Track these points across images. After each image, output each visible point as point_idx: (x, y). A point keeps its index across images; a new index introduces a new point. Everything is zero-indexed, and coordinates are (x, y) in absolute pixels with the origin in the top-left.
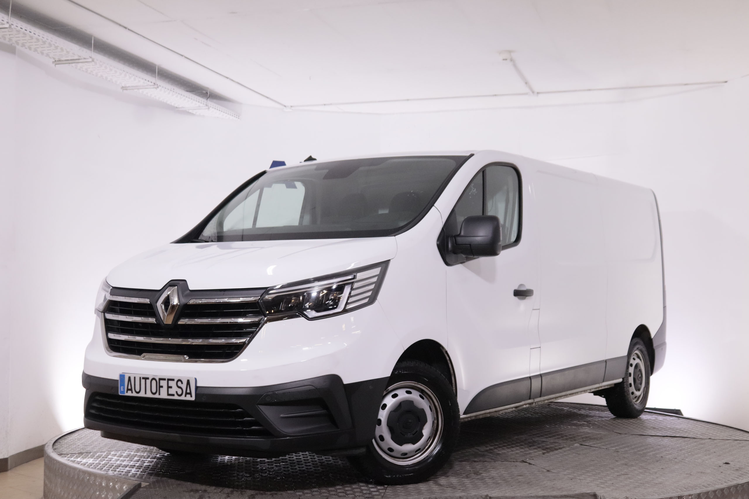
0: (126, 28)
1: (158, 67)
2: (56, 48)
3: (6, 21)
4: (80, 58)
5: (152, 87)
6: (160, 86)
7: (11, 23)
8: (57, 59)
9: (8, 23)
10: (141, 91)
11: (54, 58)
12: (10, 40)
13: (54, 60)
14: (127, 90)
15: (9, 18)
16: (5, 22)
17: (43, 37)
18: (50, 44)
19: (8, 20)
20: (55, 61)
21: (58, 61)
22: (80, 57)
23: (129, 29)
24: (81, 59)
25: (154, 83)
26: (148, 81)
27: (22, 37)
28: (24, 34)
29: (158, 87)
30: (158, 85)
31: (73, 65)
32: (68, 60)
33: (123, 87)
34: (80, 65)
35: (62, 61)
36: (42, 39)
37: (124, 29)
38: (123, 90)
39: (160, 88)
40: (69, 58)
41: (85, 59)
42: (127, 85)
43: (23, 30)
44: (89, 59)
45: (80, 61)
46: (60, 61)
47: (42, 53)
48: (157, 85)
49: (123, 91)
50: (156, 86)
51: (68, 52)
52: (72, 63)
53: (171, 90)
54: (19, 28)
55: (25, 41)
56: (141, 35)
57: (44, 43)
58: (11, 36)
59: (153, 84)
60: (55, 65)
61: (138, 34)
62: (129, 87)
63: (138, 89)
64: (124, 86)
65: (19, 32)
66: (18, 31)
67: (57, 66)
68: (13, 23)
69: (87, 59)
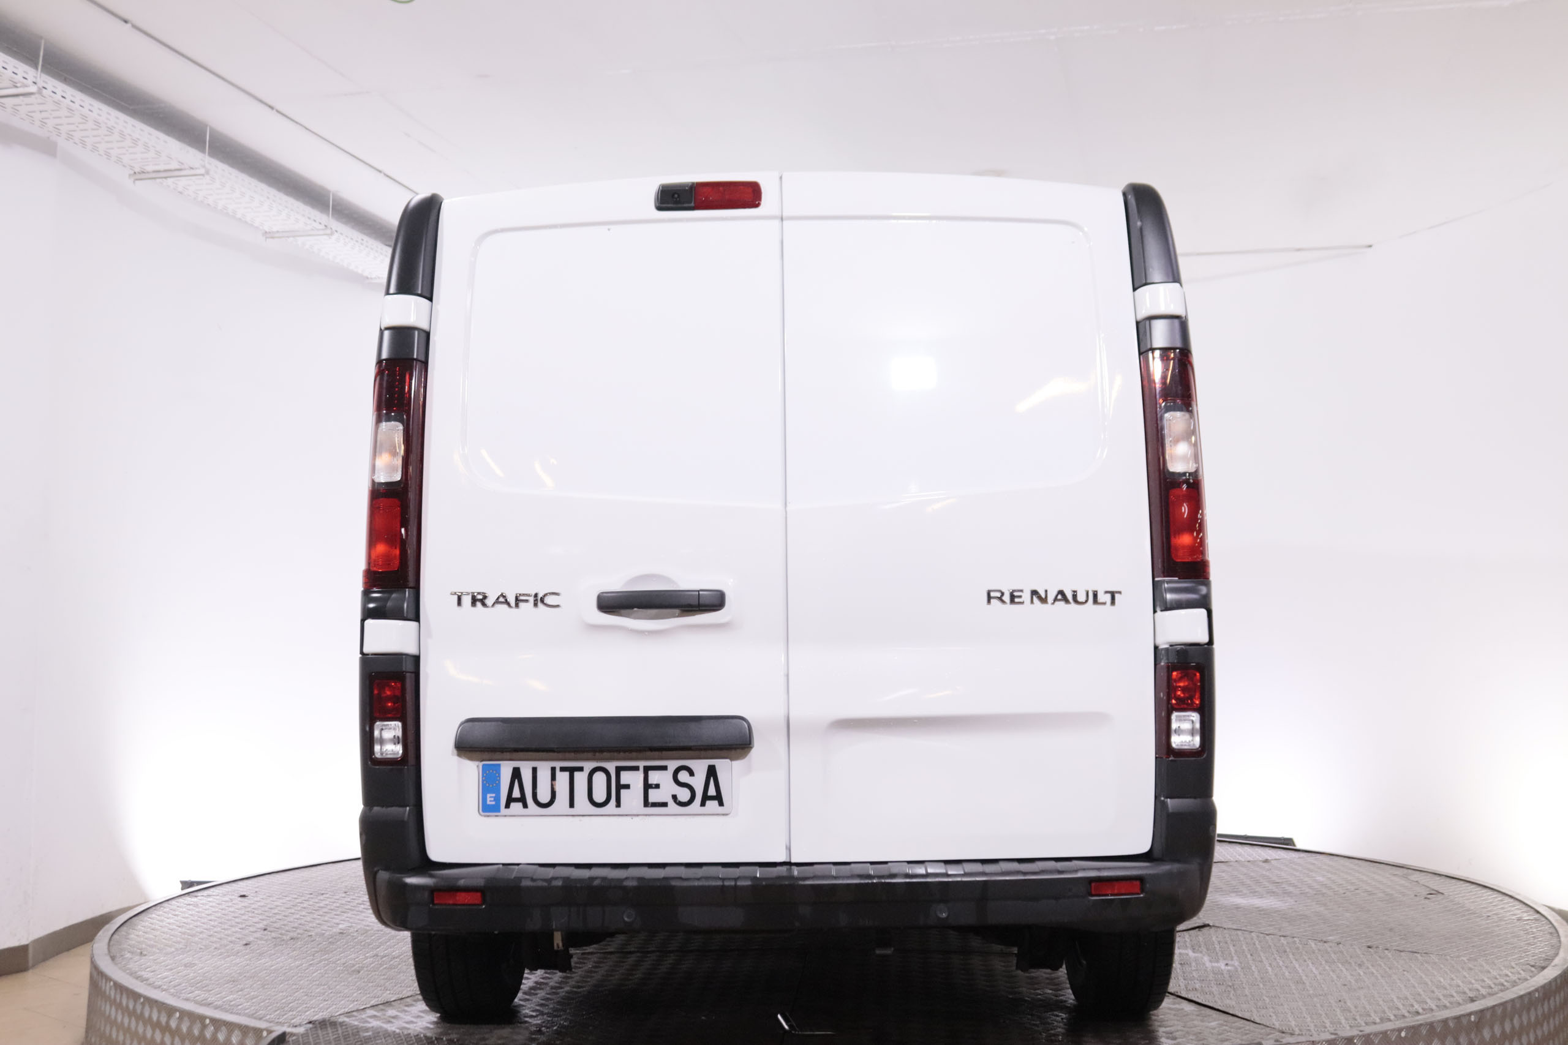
0: (272, 108)
1: (333, 195)
2: (135, 142)
3: (31, 79)
4: (183, 167)
5: (321, 232)
6: (336, 231)
7: (41, 84)
8: (137, 170)
9: (35, 83)
10: (300, 240)
11: (132, 167)
12: (43, 123)
13: (133, 172)
14: (273, 238)
15: (37, 74)
16: (29, 82)
17: (108, 119)
18: (122, 134)
19: (36, 77)
20: (135, 173)
21: (139, 173)
22: (182, 164)
23: (278, 111)
24: (185, 169)
25: (326, 226)
26: (315, 221)
27: (66, 117)
28: (70, 109)
29: (332, 234)
30: (334, 229)
31: (170, 180)
32: (159, 171)
33: (266, 232)
34: (182, 183)
35: (148, 172)
36: (106, 123)
37: (270, 109)
38: (266, 238)
39: (336, 235)
40: (161, 167)
41: (192, 168)
42: (275, 229)
43: (67, 101)
44: (199, 169)
45: (182, 173)
46: (143, 172)
47: (108, 155)
48: (331, 229)
49: (266, 240)
50: (328, 231)
51: (158, 153)
52: (166, 178)
53: (357, 241)
54: (58, 97)
55: (72, 127)
56: (301, 125)
57: (110, 129)
58: (44, 115)
59: (324, 227)
60: (134, 182)
61: (297, 123)
62: (278, 232)
63: (294, 237)
64: (267, 230)
65: (59, 104)
66: (57, 103)
67: (137, 182)
68: (45, 86)
69: (196, 168)
